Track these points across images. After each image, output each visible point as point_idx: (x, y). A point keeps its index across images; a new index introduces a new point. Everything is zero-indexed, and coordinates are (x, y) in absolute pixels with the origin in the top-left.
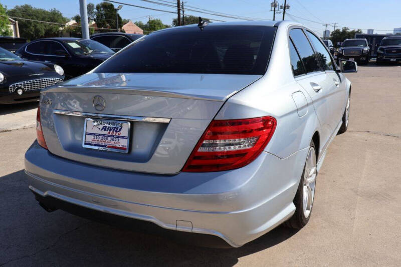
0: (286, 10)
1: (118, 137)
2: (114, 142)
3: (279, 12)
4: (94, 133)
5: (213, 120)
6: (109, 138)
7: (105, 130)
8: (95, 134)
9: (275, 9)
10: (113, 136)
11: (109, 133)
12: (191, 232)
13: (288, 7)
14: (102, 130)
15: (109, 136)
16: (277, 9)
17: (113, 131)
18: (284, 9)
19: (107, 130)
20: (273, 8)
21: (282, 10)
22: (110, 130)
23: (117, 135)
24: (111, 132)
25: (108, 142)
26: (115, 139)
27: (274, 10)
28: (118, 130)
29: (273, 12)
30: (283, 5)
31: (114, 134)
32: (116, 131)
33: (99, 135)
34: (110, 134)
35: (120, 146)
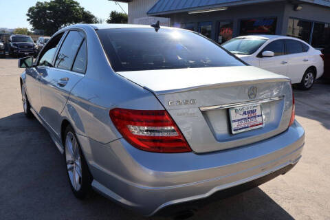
2: (253, 122)
4: (238, 119)
6: (249, 120)
7: (245, 115)
11: (249, 116)
22: (249, 113)
25: (249, 123)
28: (254, 112)
33: (242, 119)
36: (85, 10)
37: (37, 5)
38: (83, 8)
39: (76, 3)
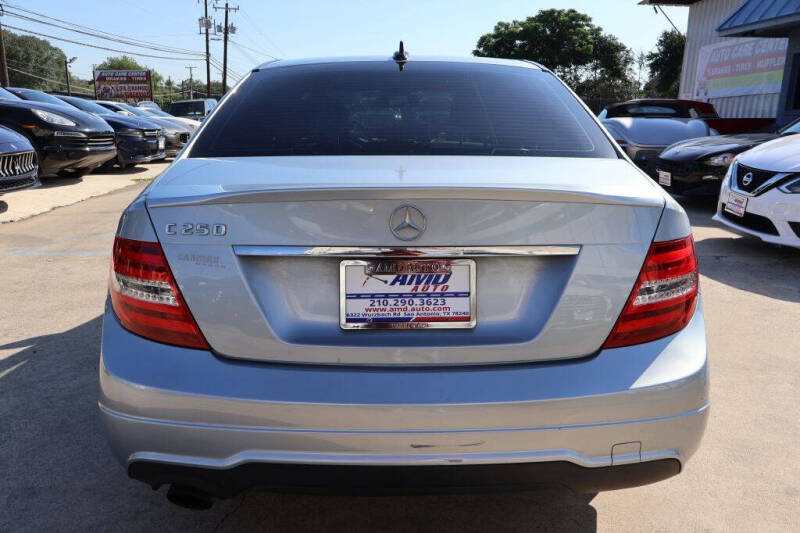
0: (230, 35)
1: (442, 295)
2: (432, 307)
3: (216, 37)
4: (371, 292)
5: (652, 242)
6: (417, 301)
7: (403, 283)
8: (373, 296)
9: (207, 30)
10: (429, 295)
11: (416, 288)
12: (638, 461)
13: (233, 30)
14: (393, 283)
15: (415, 296)
16: (211, 30)
17: (427, 283)
18: (226, 34)
19: (410, 283)
20: (203, 30)
21: (222, 35)
22: (419, 282)
23: (438, 290)
24: (421, 287)
25: (413, 309)
26: (433, 300)
27: (207, 34)
28: (441, 280)
29: (205, 36)
30: (223, 25)
31: (431, 290)
32: (436, 283)
33: (387, 296)
34: (419, 290)
35: (451, 315)
36: (602, 34)
37: (497, 29)
38: (599, 29)
39: (584, 18)
